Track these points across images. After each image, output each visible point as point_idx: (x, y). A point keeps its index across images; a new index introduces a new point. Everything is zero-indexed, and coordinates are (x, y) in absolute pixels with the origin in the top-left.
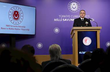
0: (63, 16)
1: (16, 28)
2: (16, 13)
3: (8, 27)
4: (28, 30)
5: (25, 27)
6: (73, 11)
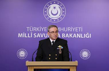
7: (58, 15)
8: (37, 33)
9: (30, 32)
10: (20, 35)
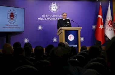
0: (45, 16)
1: (12, 27)
2: (12, 14)
3: (7, 26)
4: (20, 28)
5: (17, 26)
6: (54, 11)
7: (56, 9)
8: (47, 17)
9: (43, 17)
10: (39, 19)
